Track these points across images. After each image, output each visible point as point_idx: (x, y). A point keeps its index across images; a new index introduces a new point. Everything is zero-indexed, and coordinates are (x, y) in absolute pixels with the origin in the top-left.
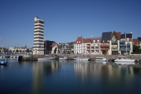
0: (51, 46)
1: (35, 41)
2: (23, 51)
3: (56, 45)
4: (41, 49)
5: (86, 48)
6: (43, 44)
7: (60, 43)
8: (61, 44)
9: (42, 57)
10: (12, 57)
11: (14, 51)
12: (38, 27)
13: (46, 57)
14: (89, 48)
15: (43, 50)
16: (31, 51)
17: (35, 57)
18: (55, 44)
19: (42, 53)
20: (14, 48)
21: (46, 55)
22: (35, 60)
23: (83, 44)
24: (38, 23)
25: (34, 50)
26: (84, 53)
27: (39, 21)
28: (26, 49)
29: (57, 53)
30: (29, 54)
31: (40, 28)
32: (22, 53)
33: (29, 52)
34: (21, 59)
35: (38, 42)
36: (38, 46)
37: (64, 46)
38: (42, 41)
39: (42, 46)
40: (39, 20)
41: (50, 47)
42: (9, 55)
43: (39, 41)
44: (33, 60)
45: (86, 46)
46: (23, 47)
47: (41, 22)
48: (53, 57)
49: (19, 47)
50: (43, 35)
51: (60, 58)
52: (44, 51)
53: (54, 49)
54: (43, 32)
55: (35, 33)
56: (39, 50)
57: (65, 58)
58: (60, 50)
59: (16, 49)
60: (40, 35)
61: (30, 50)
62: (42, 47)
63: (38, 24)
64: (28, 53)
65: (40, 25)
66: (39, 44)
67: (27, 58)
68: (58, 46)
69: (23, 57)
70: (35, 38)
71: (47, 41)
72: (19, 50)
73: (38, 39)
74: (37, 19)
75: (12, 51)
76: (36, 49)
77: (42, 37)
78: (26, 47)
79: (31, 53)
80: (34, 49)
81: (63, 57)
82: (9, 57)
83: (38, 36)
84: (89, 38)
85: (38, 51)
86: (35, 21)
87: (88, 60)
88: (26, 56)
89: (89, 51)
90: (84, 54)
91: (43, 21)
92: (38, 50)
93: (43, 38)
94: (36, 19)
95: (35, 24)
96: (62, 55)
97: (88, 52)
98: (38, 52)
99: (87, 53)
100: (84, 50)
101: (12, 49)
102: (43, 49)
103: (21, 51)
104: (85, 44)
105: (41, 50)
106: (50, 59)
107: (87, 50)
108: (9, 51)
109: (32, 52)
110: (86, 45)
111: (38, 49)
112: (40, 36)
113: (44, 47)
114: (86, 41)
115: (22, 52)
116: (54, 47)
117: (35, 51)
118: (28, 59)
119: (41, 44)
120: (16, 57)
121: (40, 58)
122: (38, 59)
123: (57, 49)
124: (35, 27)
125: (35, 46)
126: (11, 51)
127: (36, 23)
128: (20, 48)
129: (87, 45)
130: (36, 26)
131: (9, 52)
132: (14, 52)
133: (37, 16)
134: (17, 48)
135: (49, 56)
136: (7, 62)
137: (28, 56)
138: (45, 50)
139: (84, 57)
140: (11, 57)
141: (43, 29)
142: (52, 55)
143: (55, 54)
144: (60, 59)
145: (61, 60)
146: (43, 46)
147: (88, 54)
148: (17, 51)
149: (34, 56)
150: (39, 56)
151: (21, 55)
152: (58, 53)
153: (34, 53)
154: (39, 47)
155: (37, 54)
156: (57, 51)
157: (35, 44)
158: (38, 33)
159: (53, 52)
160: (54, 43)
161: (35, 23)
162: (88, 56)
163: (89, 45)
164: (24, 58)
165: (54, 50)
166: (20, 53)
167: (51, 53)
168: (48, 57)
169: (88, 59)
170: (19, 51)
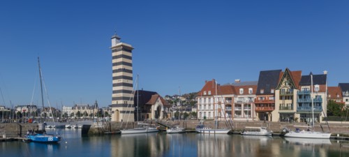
0: (148, 103)
1: (114, 92)
2: (91, 115)
3: (159, 99)
4: (127, 109)
5: (223, 106)
6: (131, 100)
7: (167, 96)
8: (170, 97)
9: (129, 126)
10: (69, 128)
11: (72, 115)
12: (121, 60)
13: (139, 126)
14: (230, 106)
15: (132, 112)
16: (107, 113)
17: (115, 127)
19: (130, 118)
20: (73, 109)
21: (139, 123)
22: (115, 134)
23: (217, 98)
24: (120, 50)
25: (113, 112)
26: (218, 117)
28: (96, 111)
29: (161, 117)
30: (102, 121)
31: (124, 63)
32: (88, 119)
33: (103, 116)
34: (86, 131)
35: (121, 95)
36: (121, 102)
37: (176, 102)
38: (129, 92)
39: (129, 102)
40: (121, 44)
41: (147, 105)
42: (63, 124)
43: (124, 91)
44: (111, 133)
45: (222, 102)
46: (90, 105)
47: (125, 49)
48: (153, 127)
49: (83, 105)
50: (131, 78)
51: (169, 128)
52: (135, 112)
53: (154, 108)
54: (131, 72)
55: (115, 75)
56: (123, 112)
57: (179, 129)
58: (167, 111)
59: (77, 111)
60: (124, 77)
61: (104, 111)
62: (130, 106)
63: (120, 53)
64: (100, 119)
65: (123, 56)
66: (124, 98)
67: (98, 129)
68: (163, 103)
69: (91, 127)
70: (115, 85)
71: (139, 91)
72: (82, 111)
73: (121, 88)
74: (117, 43)
75: (68, 113)
76: (117, 110)
77: (130, 82)
78: (97, 106)
79: (106, 118)
80: (114, 109)
81: (174, 127)
82: (63, 127)
83: (122, 81)
84: (231, 84)
86: (113, 46)
87: (229, 133)
88: (96, 125)
89: (230, 113)
90: (219, 119)
91: (130, 46)
92: (121, 112)
93: (131, 85)
94: (114, 43)
95: (114, 54)
96: (173, 123)
97: (227, 115)
98: (121, 115)
99: (225, 118)
100: (220, 111)
101: (67, 110)
102: (132, 109)
103: (87, 115)
104: (220, 96)
105: (128, 112)
106: (146, 131)
107: (226, 112)
108: (63, 113)
109: (110, 116)
110: (222, 98)
111: (121, 109)
112: (126, 81)
113: (135, 105)
114: (223, 90)
115: (88, 117)
116: (154, 104)
117: (116, 113)
118: (101, 132)
119: (128, 99)
120: (77, 128)
121: (127, 129)
122: (123, 132)
123: (162, 109)
124: (114, 61)
125: (114, 102)
126: (66, 114)
127: (116, 51)
128: (83, 108)
129: (226, 98)
130: (116, 57)
131: (63, 116)
132: (73, 117)
133: (118, 36)
134: (79, 108)
135: (146, 126)
136: (59, 138)
137: (100, 125)
138: (136, 110)
139: (219, 125)
140: (67, 126)
141: (130, 65)
142: (151, 123)
143: (156, 120)
144: (169, 131)
145: (170, 133)
146: (132, 102)
147: (228, 119)
148: (79, 114)
149: (113, 125)
150: (124, 124)
151: (87, 122)
152: (164, 117)
153: (114, 119)
154: (124, 105)
155: (120, 121)
156: (161, 114)
157: (114, 99)
158: (121, 74)
159: (152, 116)
160: (156, 95)
161: (113, 51)
162: (228, 124)
163: (230, 99)
164: (93, 130)
165: (156, 111)
166: (85, 119)
167: (149, 119)
168: (142, 126)
169: (227, 132)
170: (82, 115)
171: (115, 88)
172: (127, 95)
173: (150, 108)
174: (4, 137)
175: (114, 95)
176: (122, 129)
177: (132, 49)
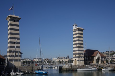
1: (74, 51)
3: (99, 53)
4: (80, 59)
6: (83, 54)
7: (107, 52)
8: (109, 52)
9: (82, 67)
12: (77, 35)
13: (87, 67)
15: (83, 60)
17: (74, 67)
18: (98, 53)
19: (82, 63)
20: (57, 59)
21: (87, 66)
22: (74, 71)
24: (77, 31)
27: (78, 29)
29: (100, 63)
31: (79, 37)
34: (61, 70)
35: (77, 52)
36: (77, 56)
38: (82, 51)
39: (81, 56)
40: (77, 28)
41: (92, 57)
42: (52, 66)
43: (79, 50)
44: (73, 70)
47: (80, 30)
48: (95, 68)
50: (82, 44)
51: (103, 68)
53: (96, 58)
54: (82, 41)
55: (74, 43)
56: (78, 60)
57: (109, 69)
60: (79, 44)
62: (82, 57)
63: (77, 32)
66: (79, 54)
67: (66, 68)
68: (101, 55)
69: (63, 67)
70: (74, 48)
73: (77, 49)
74: (75, 27)
75: (55, 61)
76: (76, 59)
77: (82, 46)
78: (68, 57)
80: (74, 59)
81: (106, 68)
82: (52, 68)
83: (78, 45)
85: (78, 61)
86: (74, 29)
91: (82, 28)
92: (77, 60)
93: (83, 47)
94: (74, 28)
95: (74, 33)
98: (77, 62)
102: (83, 59)
105: (81, 60)
106: (91, 69)
111: (77, 59)
112: (80, 45)
113: (85, 57)
116: (96, 56)
117: (75, 61)
118: (67, 70)
119: (81, 54)
121: (80, 68)
122: (78, 70)
123: (101, 59)
124: (74, 36)
125: (74, 56)
126: (54, 62)
127: (75, 31)
128: (62, 59)
130: (75, 34)
132: (57, 63)
135: (91, 67)
136: (47, 72)
137: (67, 67)
141: (82, 37)
142: (94, 66)
143: (97, 64)
144: (103, 70)
145: (103, 71)
146: (83, 56)
149: (73, 66)
150: (79, 66)
151: (61, 65)
152: (102, 63)
153: (74, 63)
154: (79, 57)
155: (77, 64)
156: (100, 61)
157: (74, 54)
158: (77, 42)
159: (95, 62)
160: (96, 52)
161: (74, 32)
165: (97, 60)
167: (93, 64)
168: (89, 67)
171: (74, 49)
172: (80, 52)
173: (94, 58)
174: (26, 71)
175: (74, 52)
176: (78, 69)
177: (83, 29)
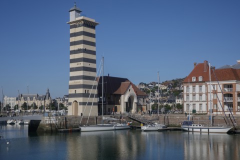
0: (115, 93)
1: (72, 78)
2: (41, 108)
3: (131, 87)
4: (88, 100)
5: (220, 96)
6: (94, 88)
7: (141, 84)
8: (145, 84)
9: (91, 122)
10: (12, 124)
11: (16, 107)
12: (81, 38)
13: (104, 122)
14: (230, 95)
15: (95, 104)
16: (62, 105)
17: (72, 122)
18: (129, 87)
19: (93, 111)
20: (17, 99)
21: (104, 118)
22: (72, 131)
23: (211, 86)
24: (80, 26)
25: (70, 104)
26: (213, 111)
27: (83, 22)
28: (48, 102)
29: (133, 111)
30: (56, 115)
31: (84, 42)
32: (37, 112)
33: (57, 109)
34: (35, 128)
35: (81, 82)
36: (80, 91)
37: (153, 92)
38: (92, 78)
39: (91, 91)
40: (81, 18)
42: (4, 119)
43: (85, 78)
45: (219, 90)
46: (40, 95)
47: (87, 24)
48: (124, 122)
49: (31, 94)
50: (94, 61)
51: (144, 124)
52: (99, 104)
53: (124, 99)
54: (93, 53)
55: (72, 57)
56: (84, 104)
57: (158, 126)
58: (141, 103)
59: (22, 102)
60: (85, 60)
61: (59, 102)
62: (92, 96)
63: (81, 29)
64: (53, 112)
65: (84, 33)
66: (84, 86)
67: (51, 125)
68: (136, 92)
69: (41, 122)
70: (72, 70)
71: (105, 77)
72: (30, 103)
73: (81, 73)
74: (76, 16)
75: (12, 106)
76: (76, 101)
77: (92, 65)
78: (49, 96)
79: (61, 111)
80: (71, 100)
81: (151, 123)
83: (82, 64)
84: (231, 66)
85: (82, 106)
86: (71, 21)
87: (229, 133)
88: (48, 120)
89: (230, 105)
90: (215, 113)
91: (93, 21)
92: (80, 104)
93: (94, 70)
94: (73, 17)
95: (72, 31)
96: (150, 117)
97: (226, 107)
98: (80, 108)
99: (223, 111)
100: (215, 102)
101: (11, 101)
102: (96, 100)
103: (36, 107)
104: (216, 83)
105: (90, 104)
106: (113, 128)
107: (225, 103)
108: (5, 106)
109: (66, 109)
110: (219, 86)
111: (80, 100)
112: (87, 65)
113: (99, 95)
114: (219, 75)
115: (37, 110)
116: (124, 94)
117: (73, 105)
118: (53, 129)
119: (90, 87)
120: (22, 124)
121: (88, 125)
122: (83, 129)
123: (135, 101)
124: (72, 39)
125: (72, 91)
126: (8, 106)
127: (75, 27)
128: (31, 99)
129: (225, 86)
130: (75, 35)
131: (5, 109)
132: (17, 110)
133: (78, 9)
134: (25, 99)
135: (113, 121)
137: (53, 120)
138: (100, 102)
139: (214, 122)
140: (9, 122)
141: (93, 44)
142: (121, 118)
143: (127, 114)
144: (144, 128)
145: (145, 131)
146: (95, 92)
147: (227, 113)
148: (25, 106)
149: (70, 120)
150: (85, 119)
151: (36, 117)
152: (137, 111)
153: (71, 112)
154: (85, 95)
155: (79, 114)
156: (134, 106)
157: (71, 87)
158: (81, 55)
159: (122, 108)
160: (126, 83)
161: (72, 27)
162: (227, 121)
163: (230, 86)
164: (44, 126)
165: (127, 103)
166: (34, 112)
167: (118, 113)
168: (109, 121)
169: (227, 130)
170: (29, 108)
171: (73, 74)
172: (88, 82)
173: (119, 98)
175: (72, 82)
176: (82, 126)
177: (96, 24)
